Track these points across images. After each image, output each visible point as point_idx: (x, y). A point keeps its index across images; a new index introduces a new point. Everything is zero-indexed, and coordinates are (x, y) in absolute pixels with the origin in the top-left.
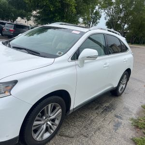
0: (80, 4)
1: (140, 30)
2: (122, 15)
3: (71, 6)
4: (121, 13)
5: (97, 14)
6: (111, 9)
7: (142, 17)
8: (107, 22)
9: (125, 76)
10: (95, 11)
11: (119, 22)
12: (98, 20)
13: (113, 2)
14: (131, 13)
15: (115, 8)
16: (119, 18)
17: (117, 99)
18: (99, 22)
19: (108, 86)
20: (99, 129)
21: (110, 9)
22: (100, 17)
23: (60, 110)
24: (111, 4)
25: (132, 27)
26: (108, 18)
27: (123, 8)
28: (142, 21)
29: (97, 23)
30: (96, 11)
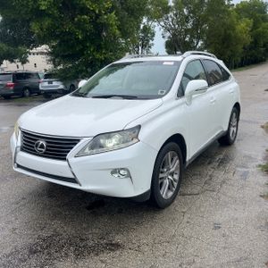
0: (125, 20)
1: (225, 45)
2: (190, 25)
3: (112, 25)
4: (187, 22)
5: (146, 30)
6: (170, 19)
7: (224, 24)
8: (167, 42)
9: (234, 114)
10: (142, 26)
11: (187, 39)
12: (151, 42)
13: (170, 7)
14: (205, 20)
15: (176, 15)
16: (187, 31)
17: (230, 148)
18: (153, 44)
19: (217, 130)
20: (224, 182)
21: (167, 19)
22: (153, 35)
23: (178, 161)
24: (167, 10)
25: (211, 43)
26: (168, 34)
27: (189, 13)
28: (225, 30)
29: (150, 47)
30: (145, 27)
